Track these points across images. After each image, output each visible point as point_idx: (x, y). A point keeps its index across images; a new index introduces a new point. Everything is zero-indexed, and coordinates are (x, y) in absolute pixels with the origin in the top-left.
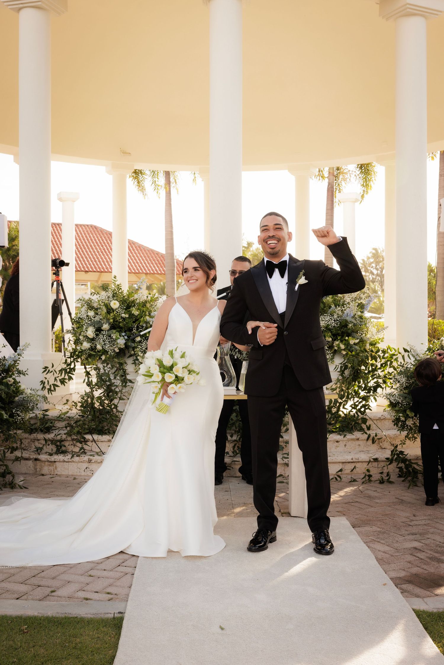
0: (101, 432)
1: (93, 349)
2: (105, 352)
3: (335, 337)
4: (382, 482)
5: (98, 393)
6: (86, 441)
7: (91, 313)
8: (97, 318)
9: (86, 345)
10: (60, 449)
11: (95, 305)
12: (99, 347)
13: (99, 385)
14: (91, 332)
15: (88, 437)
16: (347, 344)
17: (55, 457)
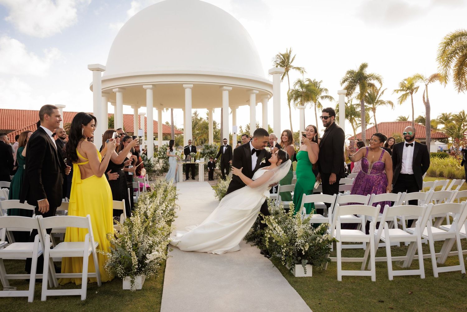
0: (165, 172)
1: (163, 157)
2: (166, 157)
3: (210, 154)
4: (216, 179)
5: (165, 165)
6: (163, 174)
7: (163, 150)
8: (164, 151)
9: (162, 156)
10: (158, 175)
11: (163, 148)
12: (164, 156)
13: (165, 164)
14: (163, 154)
15: (163, 173)
16: (212, 155)
17: (157, 177)
